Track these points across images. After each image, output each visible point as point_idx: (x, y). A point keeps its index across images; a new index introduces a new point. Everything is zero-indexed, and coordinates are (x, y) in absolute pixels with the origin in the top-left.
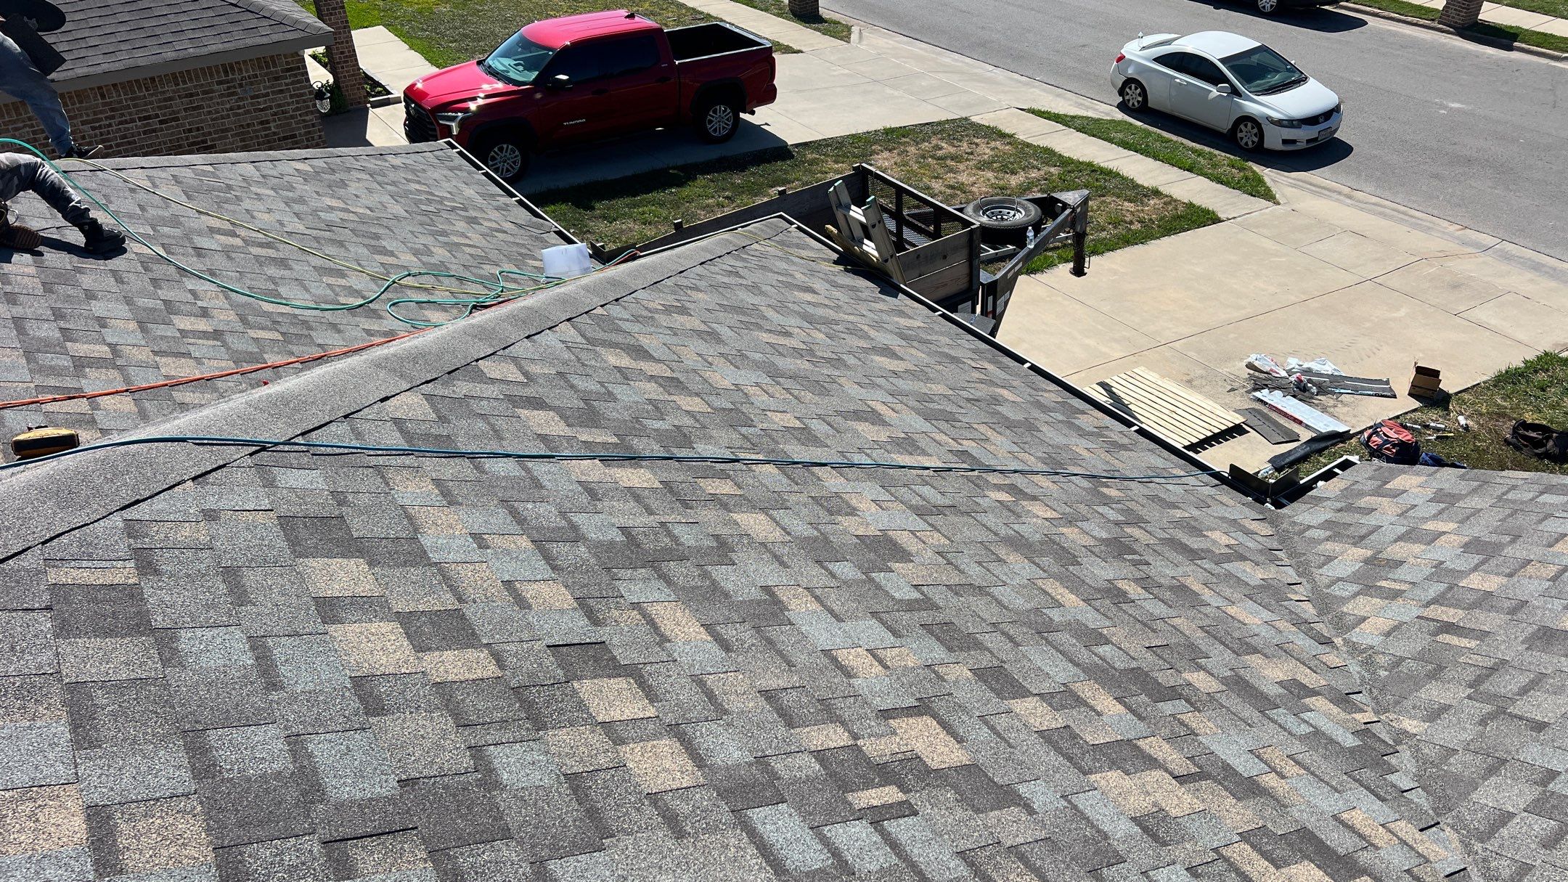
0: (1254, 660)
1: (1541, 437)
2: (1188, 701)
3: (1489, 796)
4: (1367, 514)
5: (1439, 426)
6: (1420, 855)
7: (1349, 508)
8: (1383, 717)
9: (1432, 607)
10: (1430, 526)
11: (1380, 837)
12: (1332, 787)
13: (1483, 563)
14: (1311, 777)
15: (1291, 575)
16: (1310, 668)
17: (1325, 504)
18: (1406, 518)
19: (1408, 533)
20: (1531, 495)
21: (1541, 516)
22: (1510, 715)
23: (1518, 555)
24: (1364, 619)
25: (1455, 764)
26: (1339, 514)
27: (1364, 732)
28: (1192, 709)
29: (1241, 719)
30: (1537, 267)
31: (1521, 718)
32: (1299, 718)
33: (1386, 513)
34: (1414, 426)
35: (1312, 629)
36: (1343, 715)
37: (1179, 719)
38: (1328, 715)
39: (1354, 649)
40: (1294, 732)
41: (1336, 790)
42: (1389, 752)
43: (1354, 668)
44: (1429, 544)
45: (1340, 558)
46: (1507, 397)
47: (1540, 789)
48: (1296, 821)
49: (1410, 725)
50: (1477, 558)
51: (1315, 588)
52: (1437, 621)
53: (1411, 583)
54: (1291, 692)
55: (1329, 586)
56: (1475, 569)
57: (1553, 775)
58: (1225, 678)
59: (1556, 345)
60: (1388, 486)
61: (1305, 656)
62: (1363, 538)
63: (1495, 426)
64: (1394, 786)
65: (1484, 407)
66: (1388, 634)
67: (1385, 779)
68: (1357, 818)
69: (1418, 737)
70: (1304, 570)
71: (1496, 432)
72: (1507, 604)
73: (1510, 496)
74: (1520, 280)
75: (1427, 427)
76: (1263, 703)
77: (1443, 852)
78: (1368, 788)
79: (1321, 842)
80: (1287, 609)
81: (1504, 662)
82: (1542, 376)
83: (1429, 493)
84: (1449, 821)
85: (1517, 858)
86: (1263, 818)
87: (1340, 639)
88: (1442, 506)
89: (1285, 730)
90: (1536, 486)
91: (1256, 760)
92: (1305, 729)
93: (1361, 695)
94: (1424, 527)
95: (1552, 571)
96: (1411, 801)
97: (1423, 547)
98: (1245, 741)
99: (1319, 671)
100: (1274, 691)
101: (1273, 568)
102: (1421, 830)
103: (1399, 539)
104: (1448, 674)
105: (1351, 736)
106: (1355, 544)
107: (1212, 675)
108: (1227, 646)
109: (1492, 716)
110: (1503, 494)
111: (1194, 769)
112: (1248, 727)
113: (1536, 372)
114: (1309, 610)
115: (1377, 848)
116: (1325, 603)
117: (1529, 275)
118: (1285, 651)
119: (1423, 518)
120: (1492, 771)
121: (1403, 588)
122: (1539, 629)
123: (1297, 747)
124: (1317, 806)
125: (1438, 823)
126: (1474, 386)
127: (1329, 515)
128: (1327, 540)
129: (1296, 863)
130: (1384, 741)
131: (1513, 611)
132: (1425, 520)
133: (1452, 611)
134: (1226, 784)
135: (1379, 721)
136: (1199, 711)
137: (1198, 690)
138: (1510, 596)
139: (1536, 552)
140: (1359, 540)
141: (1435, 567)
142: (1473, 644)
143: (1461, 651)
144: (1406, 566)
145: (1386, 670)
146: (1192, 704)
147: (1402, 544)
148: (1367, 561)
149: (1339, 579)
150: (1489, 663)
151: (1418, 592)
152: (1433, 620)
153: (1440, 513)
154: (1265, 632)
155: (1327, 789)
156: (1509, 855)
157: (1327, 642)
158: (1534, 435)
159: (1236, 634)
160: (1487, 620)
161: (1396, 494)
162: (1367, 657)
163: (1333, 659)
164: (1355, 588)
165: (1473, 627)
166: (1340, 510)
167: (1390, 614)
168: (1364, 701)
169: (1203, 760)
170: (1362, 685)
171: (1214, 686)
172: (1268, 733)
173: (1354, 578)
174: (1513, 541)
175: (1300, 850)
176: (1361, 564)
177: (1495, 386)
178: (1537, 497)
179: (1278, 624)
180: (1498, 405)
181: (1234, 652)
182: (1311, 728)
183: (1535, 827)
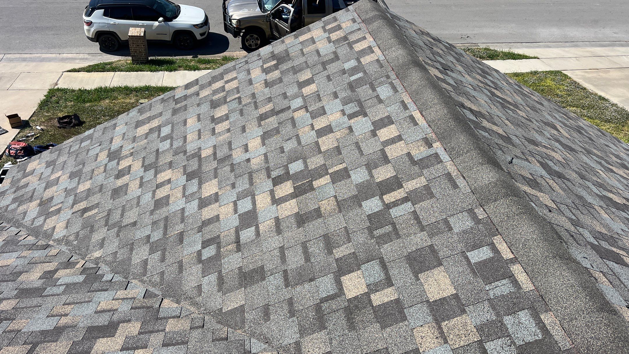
0: (22, 278)
1: (69, 120)
2: (6, 319)
3: (137, 259)
4: (27, 187)
5: (32, 134)
6: (131, 299)
7: (18, 189)
8: (86, 259)
9: (74, 207)
10: (53, 177)
11: (115, 305)
12: (87, 302)
13: (79, 180)
14: (77, 305)
15: (14, 230)
16: (47, 262)
17: (7, 193)
18: (42, 180)
19: (47, 184)
20: (78, 146)
21: (86, 151)
22: (124, 227)
23: (89, 170)
24: (54, 227)
25: (120, 257)
26: (16, 193)
27: (84, 270)
28: (10, 322)
29: (35, 307)
30: (24, 60)
31: (127, 225)
32: (57, 286)
33: (33, 181)
34: (23, 139)
35: (38, 246)
36: (72, 270)
37: (8, 331)
38: (67, 275)
39: (59, 241)
40: (59, 293)
41: (89, 302)
42: (97, 270)
43: (64, 248)
44: (57, 184)
45: (29, 210)
46: (48, 112)
47: (148, 244)
48: (84, 328)
49: (97, 254)
50: (77, 179)
51: (28, 228)
52: (80, 210)
53: (61, 203)
54: (47, 278)
55: (32, 224)
56: (79, 184)
57: (149, 237)
58: (16, 295)
59: (51, 85)
60: (26, 172)
61: (42, 259)
62: (32, 197)
63: (51, 124)
64: (107, 281)
65: (43, 119)
66: (67, 227)
67: (103, 282)
68: (103, 305)
69: (102, 256)
70: (18, 224)
71: (53, 126)
72: (97, 189)
73: (72, 150)
74: (22, 67)
75: (28, 137)
76: (38, 292)
77: (137, 290)
78: (99, 291)
79: (98, 326)
80: (22, 245)
81: (110, 210)
82: (54, 99)
83: (44, 165)
84: (132, 277)
85: (158, 272)
86: (70, 339)
87: (51, 241)
88: (52, 167)
89: (55, 295)
90: (78, 142)
91: (52, 318)
92: (62, 288)
93: (73, 257)
94: (51, 179)
95: (102, 169)
96: (115, 282)
97: (56, 187)
98: (43, 314)
99: (52, 261)
100: (38, 284)
101: (5, 233)
102: (125, 289)
103: (45, 189)
104: (96, 227)
105: (80, 276)
106: (31, 201)
107: (9, 299)
108: (7, 281)
109: (119, 231)
110: (69, 150)
111: (29, 347)
112: (40, 308)
113: (51, 98)
114: (31, 239)
115: (117, 310)
116: (35, 232)
117: (24, 64)
118: (33, 263)
119: (48, 176)
120: (132, 250)
121: (60, 206)
122: (112, 191)
123: (64, 298)
124: (87, 315)
125: (129, 281)
126: (34, 113)
127: (13, 196)
128: (19, 206)
129: (95, 344)
130: (92, 268)
131: (100, 190)
132: (49, 176)
133: (82, 204)
134: (47, 339)
135: (86, 262)
136: (14, 319)
137: (8, 310)
138: (96, 186)
139: (93, 165)
140: (31, 199)
141: (65, 191)
142: (96, 210)
143: (94, 216)
144: (55, 197)
145: (75, 241)
146: (9, 319)
147: (48, 190)
148: (40, 205)
149: (34, 219)
150: (105, 214)
151: (65, 204)
152: (78, 211)
153: (53, 170)
154: (20, 262)
155: (86, 304)
156: (155, 273)
157: (47, 246)
158: (66, 120)
159: (8, 273)
160: (95, 199)
161: (32, 172)
162: (65, 240)
163: (54, 252)
164: (42, 218)
165: (92, 204)
166: (15, 192)
167: (62, 219)
168: (76, 258)
169: (30, 339)
170: (71, 253)
171: (13, 303)
172: (49, 303)
173: (40, 214)
174: (84, 166)
175: (93, 338)
176: (38, 207)
177: (41, 109)
178: (80, 145)
179: (22, 255)
180: (47, 116)
181: (12, 281)
182: (64, 286)
183: (156, 258)
